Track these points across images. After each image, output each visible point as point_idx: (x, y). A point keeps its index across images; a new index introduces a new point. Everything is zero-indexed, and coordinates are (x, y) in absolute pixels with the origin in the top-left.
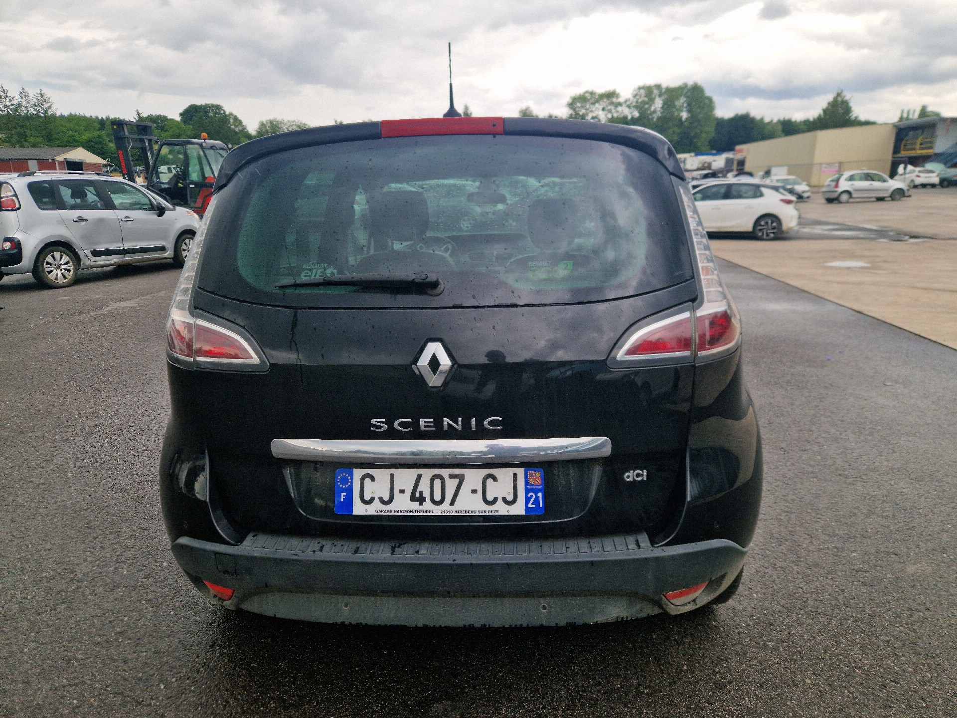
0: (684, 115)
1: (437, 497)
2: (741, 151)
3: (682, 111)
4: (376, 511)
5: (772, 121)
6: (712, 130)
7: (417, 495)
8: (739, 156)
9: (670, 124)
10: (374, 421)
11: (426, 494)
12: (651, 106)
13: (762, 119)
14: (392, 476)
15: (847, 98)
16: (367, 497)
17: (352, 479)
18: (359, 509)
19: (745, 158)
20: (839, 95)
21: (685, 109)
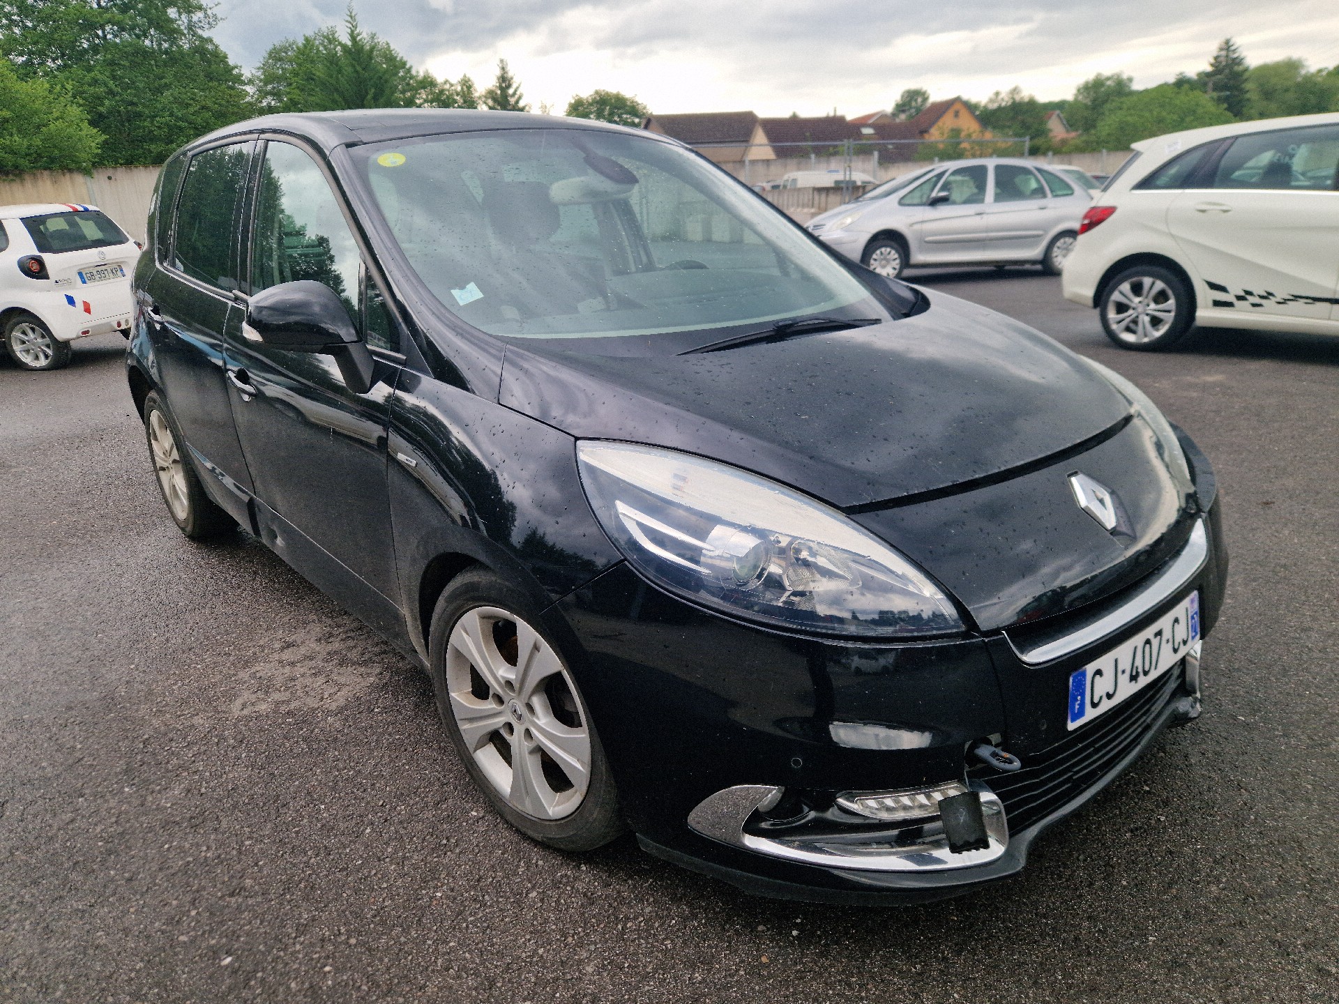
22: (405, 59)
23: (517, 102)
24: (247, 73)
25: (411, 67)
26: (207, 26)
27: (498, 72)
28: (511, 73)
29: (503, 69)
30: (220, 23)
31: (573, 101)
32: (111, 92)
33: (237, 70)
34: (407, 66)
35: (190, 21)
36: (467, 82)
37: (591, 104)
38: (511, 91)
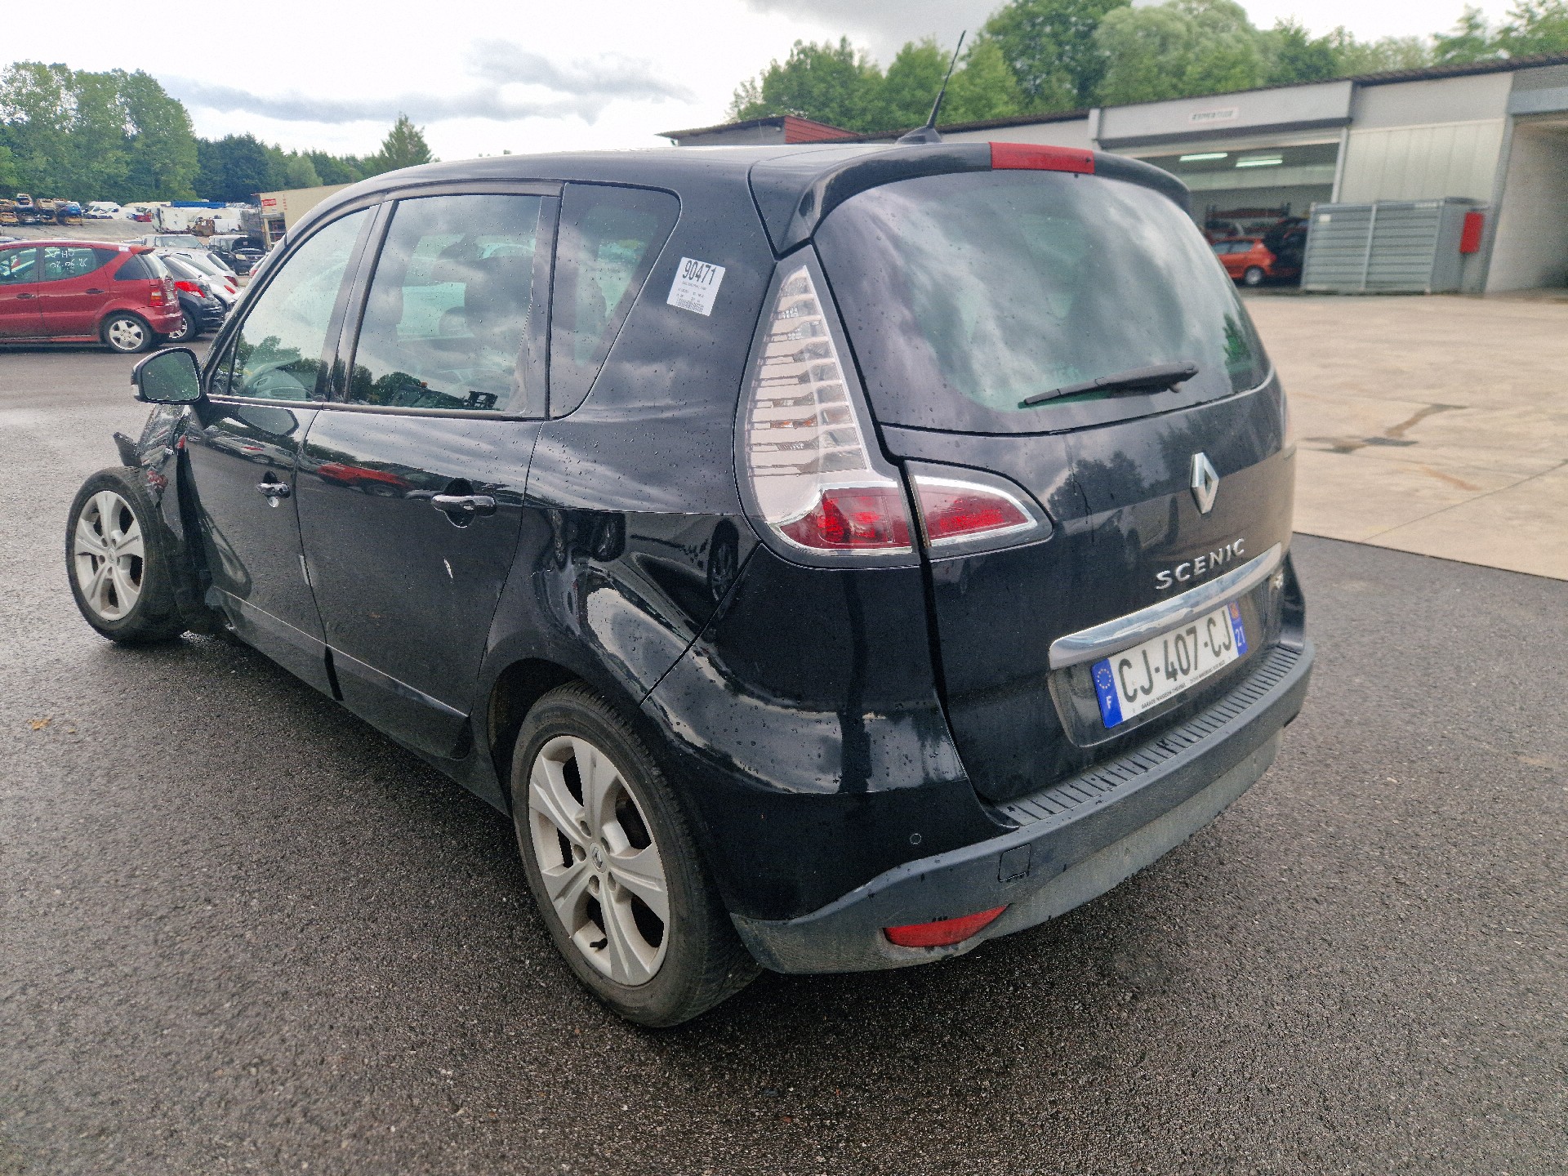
0: (131, 129)
1: (1185, 666)
2: (270, 203)
3: (124, 121)
4: (1143, 707)
5: (295, 153)
6: (194, 161)
7: (1170, 669)
8: (269, 212)
9: (106, 144)
10: (1160, 576)
11: (1177, 666)
12: (53, 104)
13: (277, 149)
14: (1144, 653)
15: (417, 128)
16: (1131, 693)
17: (1110, 671)
18: (1128, 711)
19: (282, 214)
20: (402, 123)
21: (128, 119)
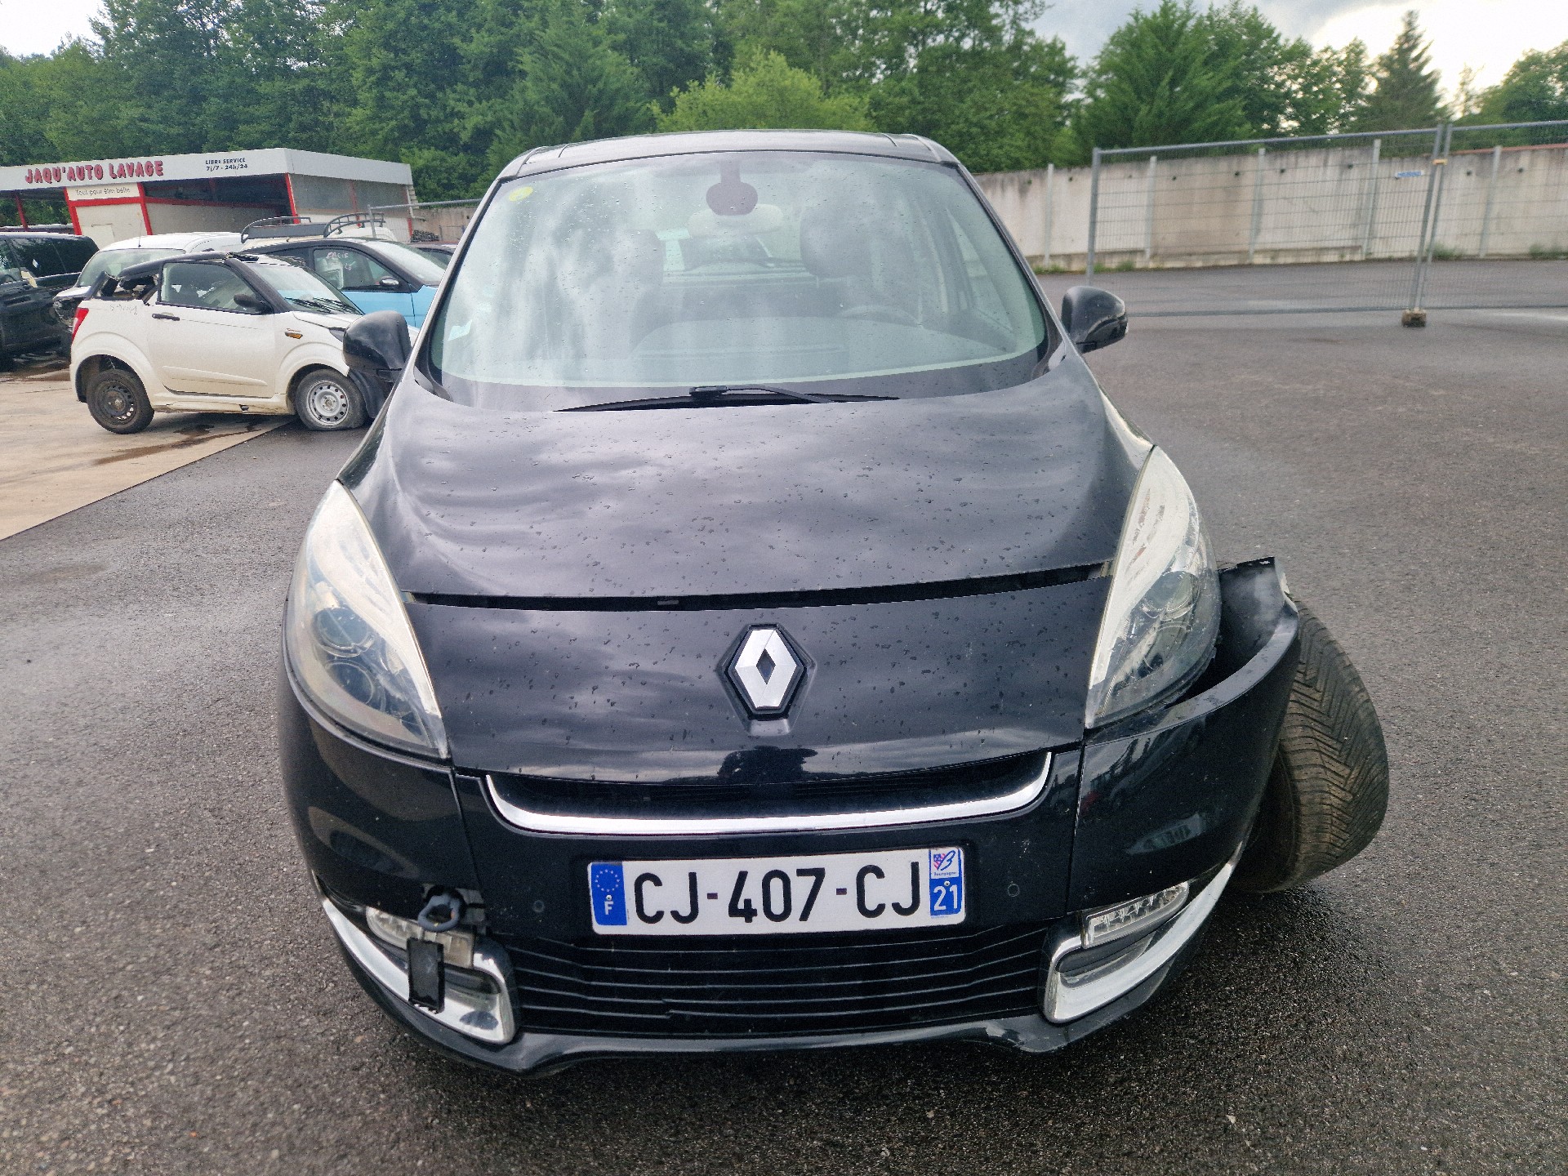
22: (1273, 25)
23: (1420, 68)
24: (1082, 64)
25: (1279, 36)
26: (1033, 17)
27: (1401, 29)
28: (1420, 27)
29: (1410, 24)
30: (1047, 12)
31: (1522, 59)
32: (914, 102)
33: (1072, 63)
34: (1274, 35)
35: (1016, 13)
36: (1357, 46)
37: (1553, 61)
38: (1414, 54)
